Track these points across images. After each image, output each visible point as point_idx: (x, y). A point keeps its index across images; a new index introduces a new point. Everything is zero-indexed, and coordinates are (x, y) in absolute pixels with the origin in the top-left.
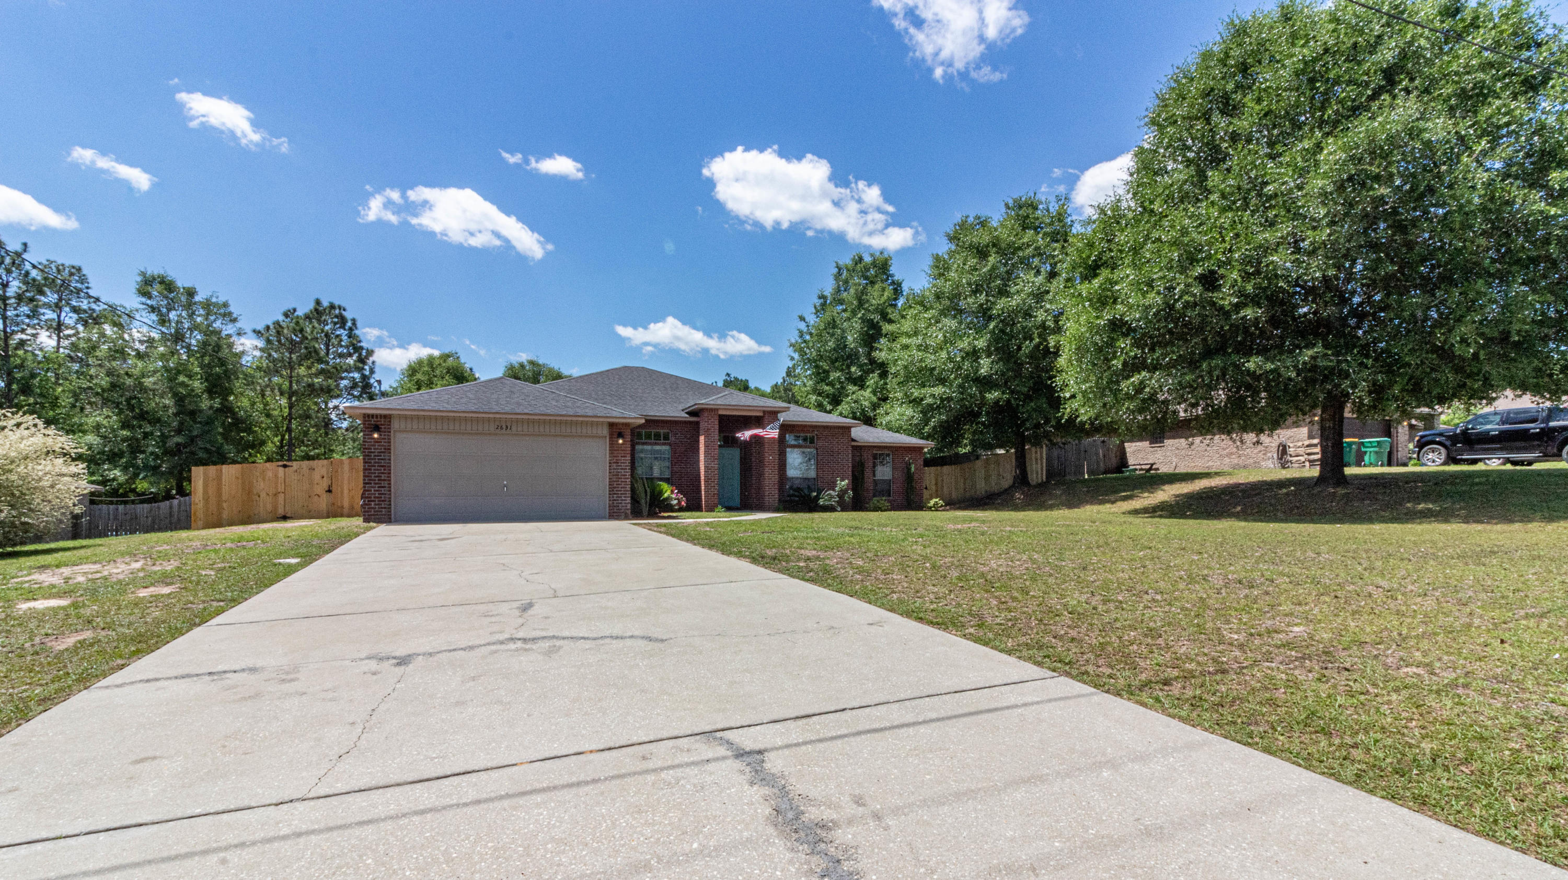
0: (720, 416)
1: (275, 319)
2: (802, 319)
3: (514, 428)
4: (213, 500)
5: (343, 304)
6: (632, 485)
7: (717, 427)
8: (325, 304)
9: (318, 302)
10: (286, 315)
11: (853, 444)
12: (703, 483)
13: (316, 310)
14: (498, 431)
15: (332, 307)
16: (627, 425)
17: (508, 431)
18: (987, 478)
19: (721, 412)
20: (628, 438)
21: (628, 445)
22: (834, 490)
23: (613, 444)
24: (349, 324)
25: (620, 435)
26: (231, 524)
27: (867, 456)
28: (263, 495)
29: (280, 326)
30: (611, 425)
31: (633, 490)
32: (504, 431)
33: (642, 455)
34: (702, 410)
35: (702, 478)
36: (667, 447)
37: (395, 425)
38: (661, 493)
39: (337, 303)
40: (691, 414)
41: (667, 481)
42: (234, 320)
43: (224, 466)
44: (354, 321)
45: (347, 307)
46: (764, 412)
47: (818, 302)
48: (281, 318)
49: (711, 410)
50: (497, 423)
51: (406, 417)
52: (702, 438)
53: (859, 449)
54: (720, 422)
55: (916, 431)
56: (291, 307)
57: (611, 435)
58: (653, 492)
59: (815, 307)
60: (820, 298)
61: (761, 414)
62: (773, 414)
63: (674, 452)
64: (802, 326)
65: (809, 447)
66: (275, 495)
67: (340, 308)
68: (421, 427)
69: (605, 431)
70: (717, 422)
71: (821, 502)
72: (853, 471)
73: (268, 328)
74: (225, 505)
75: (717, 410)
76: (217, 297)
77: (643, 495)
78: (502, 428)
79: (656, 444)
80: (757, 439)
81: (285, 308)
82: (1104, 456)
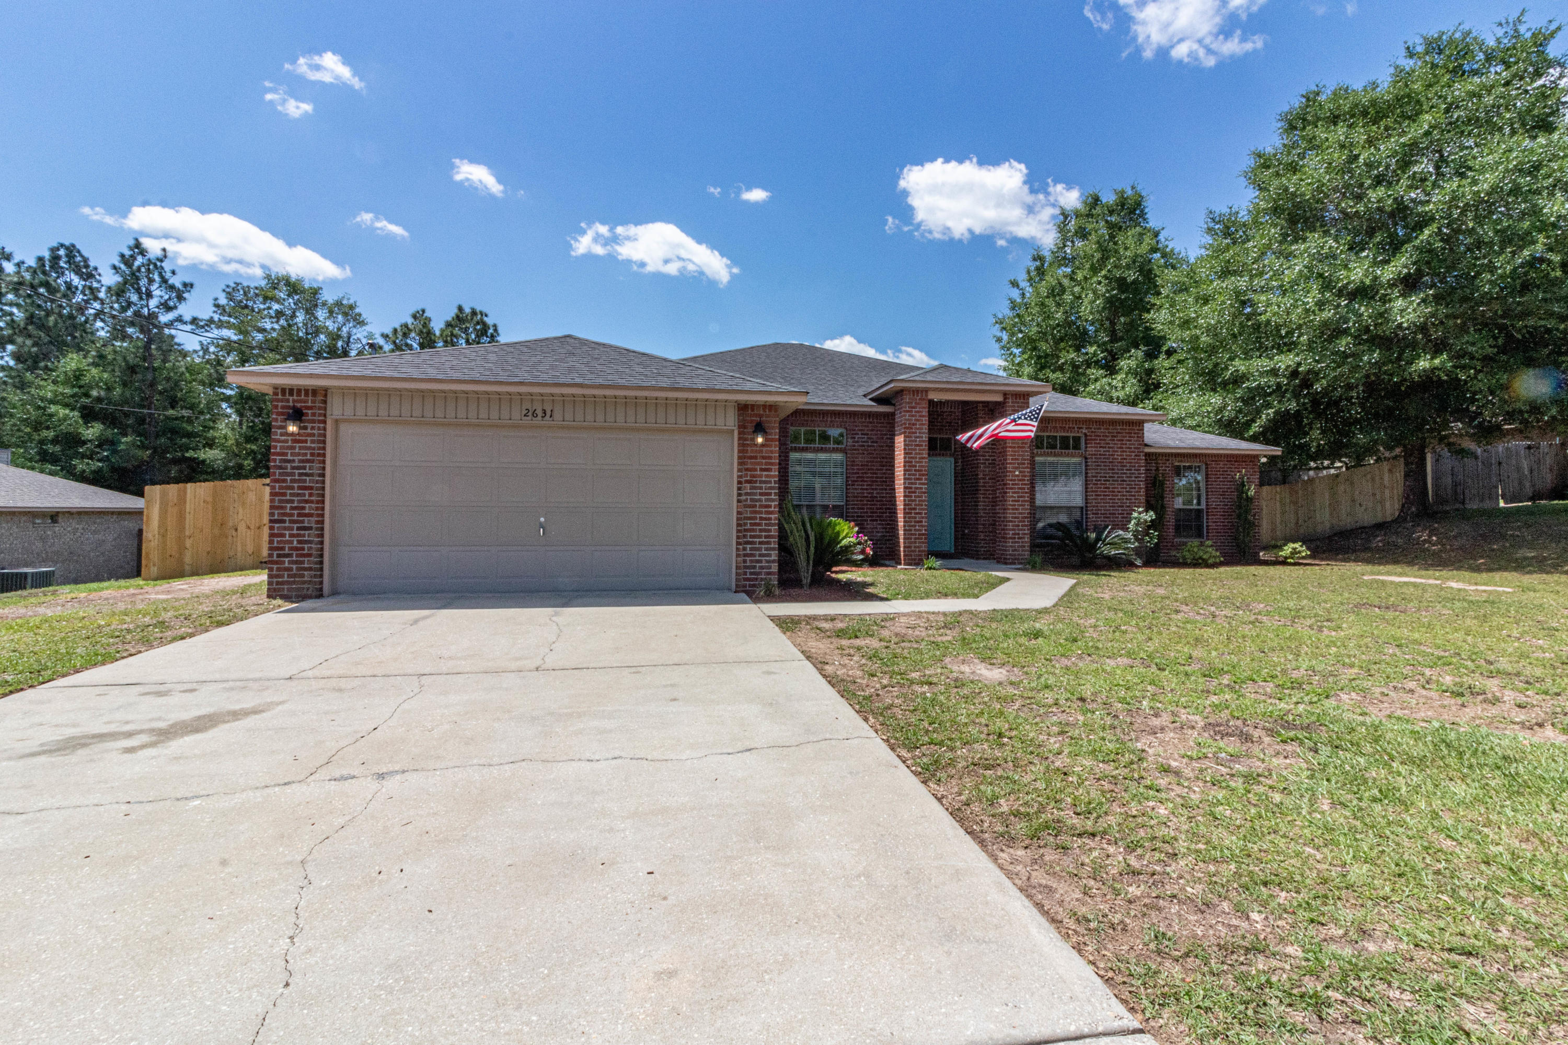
0: (931, 402)
1: (403, 321)
2: (1015, 284)
3: (558, 415)
4: (171, 536)
5: (484, 310)
6: (781, 529)
7: (925, 420)
8: (467, 310)
9: (460, 309)
10: (415, 317)
11: (1147, 450)
12: (900, 515)
13: (458, 316)
14: (527, 421)
15: (474, 313)
16: (772, 407)
17: (548, 421)
18: (1334, 506)
19: (935, 397)
20: (775, 434)
21: (775, 448)
22: (1126, 530)
23: (744, 446)
24: (491, 331)
25: (759, 428)
26: (196, 573)
27: (1165, 468)
28: (242, 528)
29: (408, 328)
30: (743, 408)
31: (783, 536)
32: (538, 421)
33: (798, 468)
34: (900, 392)
35: (900, 506)
36: (838, 456)
37: (336, 409)
38: (835, 539)
39: (478, 309)
40: (879, 400)
41: (841, 512)
42: (362, 323)
43: (189, 485)
44: (495, 326)
45: (490, 315)
46: (1005, 394)
47: (1033, 265)
48: (410, 321)
49: (916, 391)
50: (527, 405)
51: (354, 393)
52: (900, 441)
53: (1155, 458)
54: (930, 414)
55: (1230, 428)
56: (419, 308)
57: (742, 427)
58: (820, 538)
59: (1029, 272)
60: (1035, 259)
61: (999, 398)
62: (1022, 398)
63: (850, 464)
64: (1015, 294)
65: (1073, 456)
66: (259, 528)
67: (481, 313)
68: (383, 413)
69: (731, 420)
70: (925, 412)
71: (1107, 550)
72: (1147, 496)
73: (395, 331)
74: (188, 543)
75: (926, 391)
76: (349, 299)
77: (801, 543)
78: (535, 415)
79: (822, 450)
80: (997, 442)
81: (413, 310)
82: (1531, 471)
